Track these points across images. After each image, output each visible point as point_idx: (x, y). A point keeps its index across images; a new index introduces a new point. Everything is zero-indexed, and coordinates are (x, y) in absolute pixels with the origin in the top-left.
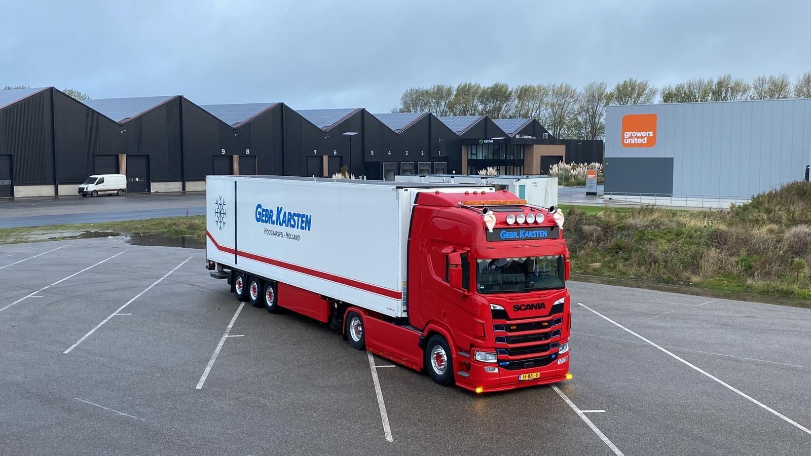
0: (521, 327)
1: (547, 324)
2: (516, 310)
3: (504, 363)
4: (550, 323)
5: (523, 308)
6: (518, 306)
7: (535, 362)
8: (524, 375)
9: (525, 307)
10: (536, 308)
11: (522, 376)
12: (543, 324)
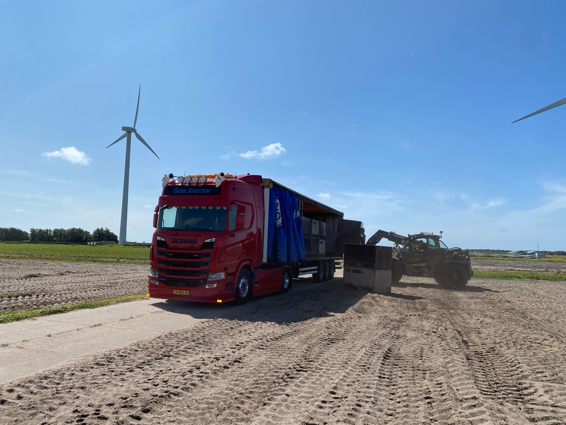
0: (176, 255)
1: (197, 256)
2: (174, 242)
3: (163, 279)
4: (201, 255)
5: (179, 241)
6: (175, 239)
7: (187, 283)
8: (177, 291)
9: (181, 241)
10: (189, 243)
11: (174, 291)
12: (195, 255)
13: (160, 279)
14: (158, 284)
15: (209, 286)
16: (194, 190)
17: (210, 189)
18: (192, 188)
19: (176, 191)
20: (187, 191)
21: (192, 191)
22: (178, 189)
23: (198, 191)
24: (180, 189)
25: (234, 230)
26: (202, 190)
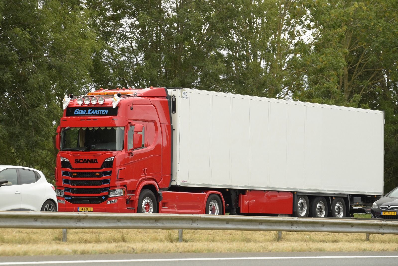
0: (80, 174)
1: (99, 174)
2: (77, 162)
3: (68, 198)
4: (102, 174)
5: (81, 161)
6: (78, 160)
7: (90, 200)
8: (82, 208)
9: (83, 161)
10: (91, 162)
11: (80, 208)
12: (96, 174)
13: (66, 198)
14: (64, 203)
15: (110, 202)
16: (93, 111)
17: (108, 110)
18: (91, 109)
19: (76, 113)
20: (87, 112)
21: (91, 112)
22: (78, 110)
23: (97, 112)
24: (80, 111)
25: (132, 150)
26: (101, 111)
